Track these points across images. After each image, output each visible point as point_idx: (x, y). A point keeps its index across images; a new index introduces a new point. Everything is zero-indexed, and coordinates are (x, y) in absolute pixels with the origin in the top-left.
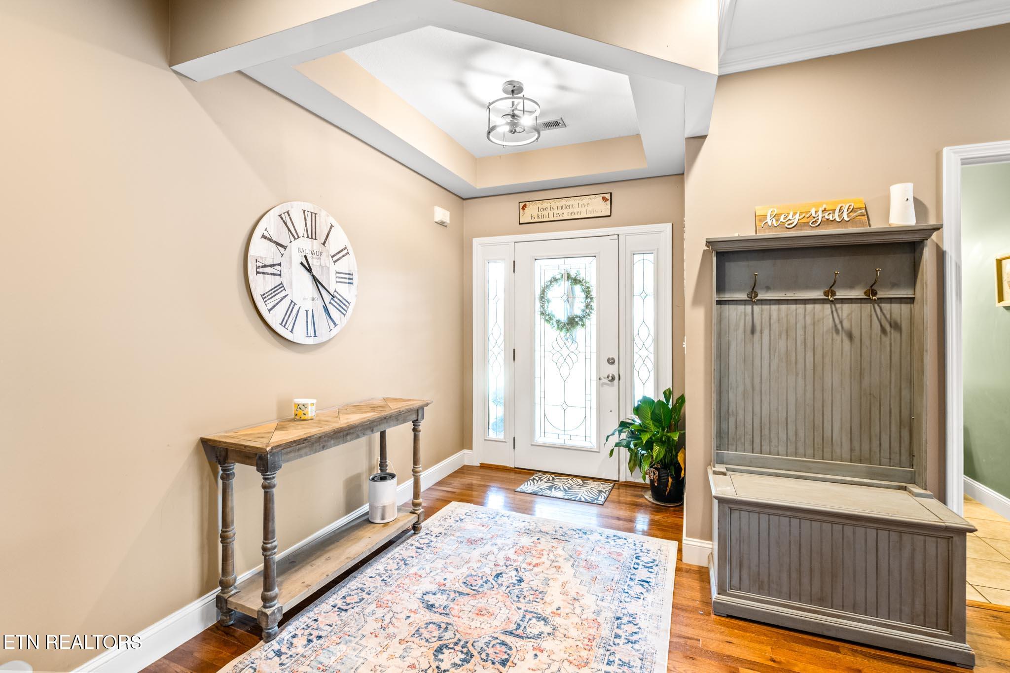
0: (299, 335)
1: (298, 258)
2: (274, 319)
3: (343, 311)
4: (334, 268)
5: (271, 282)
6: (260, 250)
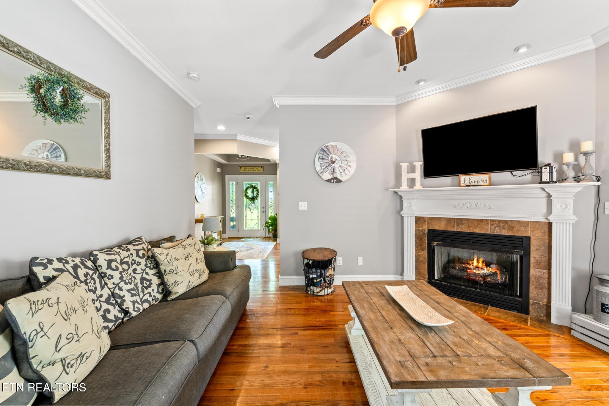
0: (200, 201)
3: (205, 196)
4: (203, 186)
5: (197, 190)
6: (196, 184)
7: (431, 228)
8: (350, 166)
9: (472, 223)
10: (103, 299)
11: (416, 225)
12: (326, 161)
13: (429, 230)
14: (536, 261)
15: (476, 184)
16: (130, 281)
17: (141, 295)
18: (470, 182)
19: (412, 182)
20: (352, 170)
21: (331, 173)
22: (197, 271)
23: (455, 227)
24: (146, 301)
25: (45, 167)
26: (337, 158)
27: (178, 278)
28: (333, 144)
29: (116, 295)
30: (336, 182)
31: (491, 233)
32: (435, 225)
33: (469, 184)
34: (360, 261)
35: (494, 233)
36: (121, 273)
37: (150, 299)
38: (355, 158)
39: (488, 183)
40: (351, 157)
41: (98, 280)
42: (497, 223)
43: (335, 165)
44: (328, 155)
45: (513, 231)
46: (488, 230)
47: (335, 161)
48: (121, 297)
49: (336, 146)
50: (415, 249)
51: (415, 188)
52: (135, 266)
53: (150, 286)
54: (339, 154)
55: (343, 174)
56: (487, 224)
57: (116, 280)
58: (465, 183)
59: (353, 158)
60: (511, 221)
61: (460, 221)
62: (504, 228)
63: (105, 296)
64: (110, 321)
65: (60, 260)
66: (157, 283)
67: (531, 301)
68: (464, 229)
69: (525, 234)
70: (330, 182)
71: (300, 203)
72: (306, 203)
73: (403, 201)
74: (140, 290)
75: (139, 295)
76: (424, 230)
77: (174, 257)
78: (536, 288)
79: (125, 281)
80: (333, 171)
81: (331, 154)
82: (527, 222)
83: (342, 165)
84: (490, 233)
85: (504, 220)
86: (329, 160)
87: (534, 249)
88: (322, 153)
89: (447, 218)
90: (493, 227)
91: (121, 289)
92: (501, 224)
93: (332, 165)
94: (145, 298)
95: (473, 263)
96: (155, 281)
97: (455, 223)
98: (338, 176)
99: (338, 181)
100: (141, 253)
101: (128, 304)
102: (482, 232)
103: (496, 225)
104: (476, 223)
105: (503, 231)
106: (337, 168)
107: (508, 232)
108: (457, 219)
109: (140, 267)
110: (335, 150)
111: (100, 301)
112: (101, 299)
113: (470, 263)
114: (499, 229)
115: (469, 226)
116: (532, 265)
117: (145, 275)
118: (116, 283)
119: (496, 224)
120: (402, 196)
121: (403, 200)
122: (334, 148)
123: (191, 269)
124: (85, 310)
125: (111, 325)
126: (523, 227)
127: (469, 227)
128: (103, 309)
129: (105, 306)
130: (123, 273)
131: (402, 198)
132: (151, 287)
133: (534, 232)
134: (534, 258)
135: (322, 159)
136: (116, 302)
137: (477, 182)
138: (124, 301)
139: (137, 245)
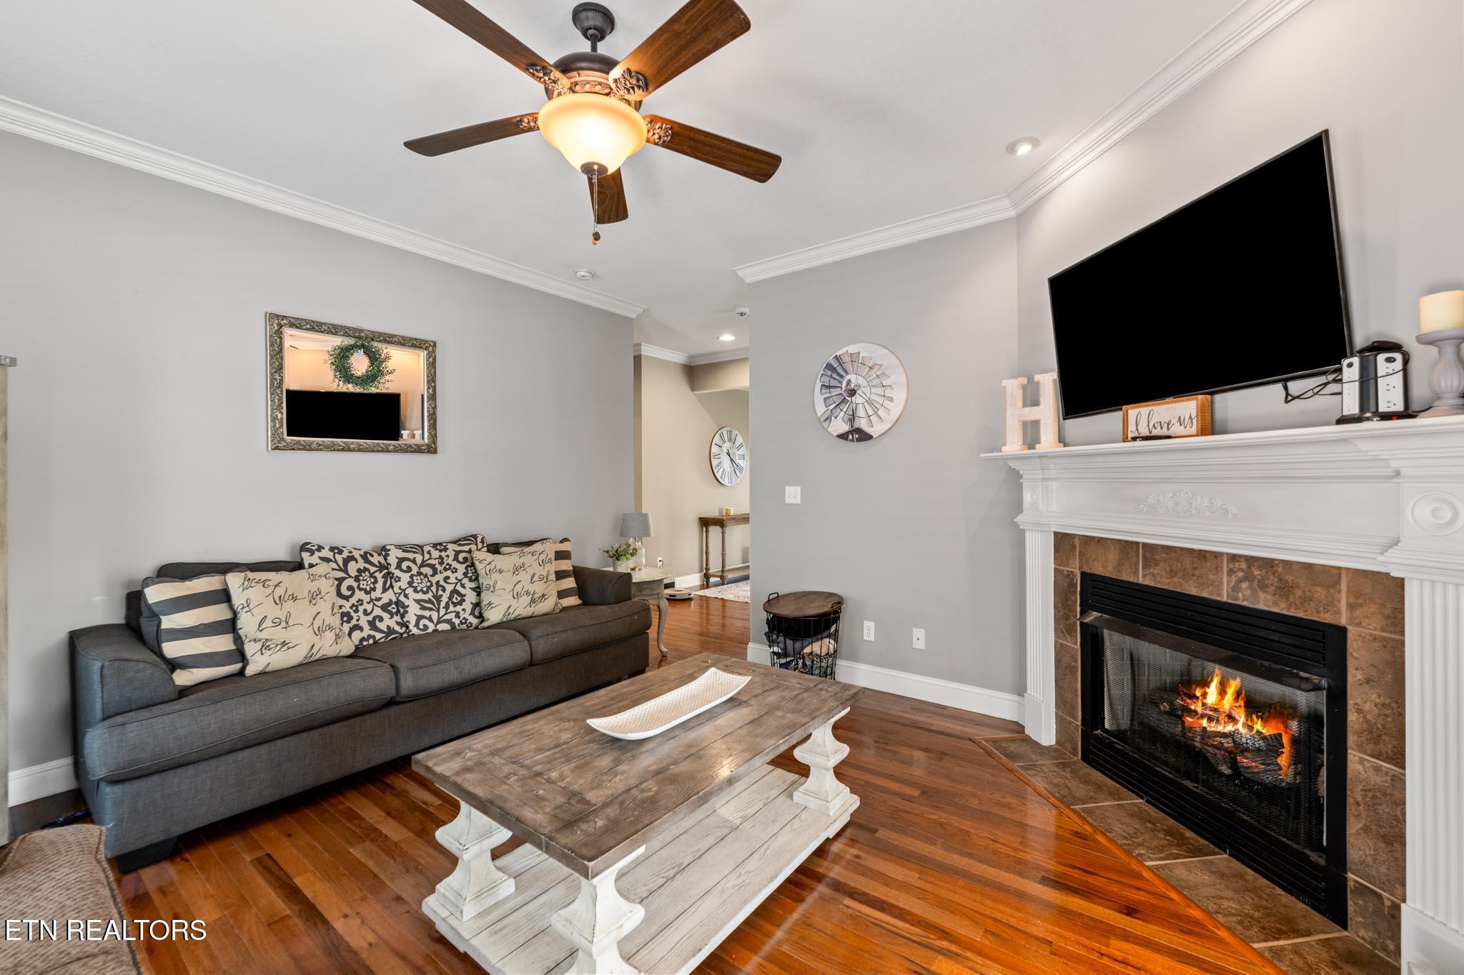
0: (726, 482)
1: (725, 451)
2: (718, 476)
3: (741, 472)
4: (737, 453)
5: (718, 461)
6: (715, 449)
7: (1086, 570)
8: (891, 399)
9: (1178, 561)
10: (379, 603)
11: (1055, 558)
12: (838, 391)
13: (1084, 576)
14: (1365, 726)
15: (1164, 432)
16: (425, 589)
17: (442, 611)
18: (1151, 425)
19: (1031, 433)
20: (896, 409)
21: (847, 417)
22: (528, 593)
23: (1138, 570)
24: (449, 621)
25: (340, 446)
26: (861, 381)
27: (494, 600)
28: (851, 349)
29: (400, 603)
30: (858, 440)
31: (1230, 601)
32: (1094, 560)
33: (1148, 434)
34: (919, 638)
35: (1237, 602)
36: (412, 577)
37: (457, 621)
38: (903, 378)
39: (1194, 430)
40: (892, 377)
41: (381, 581)
42: (1244, 566)
43: (857, 399)
44: (842, 376)
45: (1292, 599)
46: (1219, 588)
47: (856, 388)
48: (405, 607)
49: (859, 353)
50: (1055, 628)
51: (1041, 448)
52: (448, 573)
53: (460, 603)
54: (866, 371)
55: (874, 418)
56: (1217, 568)
57: (404, 584)
58: (1137, 429)
59: (897, 378)
60: (1286, 563)
61: (1152, 553)
62: (1263, 586)
63: (385, 600)
64: (381, 631)
65: (332, 549)
66: (474, 602)
67: (1350, 875)
68: (1158, 578)
69: (1327, 616)
70: (847, 439)
71: (787, 488)
72: (798, 489)
73: (1024, 485)
74: (443, 604)
75: (438, 611)
76: (1072, 572)
77: (498, 567)
78: (1366, 829)
79: (416, 588)
80: (851, 413)
81: (847, 373)
82: (1334, 572)
83: (873, 397)
84: (1225, 599)
85: (1263, 559)
86: (844, 389)
87: (1360, 676)
88: (829, 373)
89: (1119, 541)
90: (1234, 579)
91: (406, 596)
92: (1256, 572)
93: (849, 399)
94: (447, 617)
95: (1205, 695)
96: (471, 597)
97: (1138, 556)
98: (862, 424)
99: (864, 436)
100: (461, 557)
101: (411, 618)
102: (1205, 595)
103: (1240, 574)
104: (1187, 561)
105: (1262, 596)
106: (860, 406)
107: (1275, 604)
108: (1145, 545)
109: (455, 575)
110: (856, 364)
111: (374, 604)
112: (376, 603)
113: (1198, 693)
114: (1250, 588)
115: (1171, 571)
116: (1352, 739)
117: (459, 587)
118: (402, 588)
119: (1242, 570)
120: (1021, 472)
121: (1022, 483)
122: (854, 357)
123: (518, 588)
124: (314, 602)
125: (378, 636)
126: (1319, 589)
127: (1172, 573)
128: (374, 614)
129: (378, 612)
130: (415, 578)
131: (1021, 477)
132: (461, 605)
133: (1359, 613)
134: (1360, 711)
135: (829, 387)
136: (398, 611)
137: (1168, 424)
138: (407, 612)
139: (464, 545)
